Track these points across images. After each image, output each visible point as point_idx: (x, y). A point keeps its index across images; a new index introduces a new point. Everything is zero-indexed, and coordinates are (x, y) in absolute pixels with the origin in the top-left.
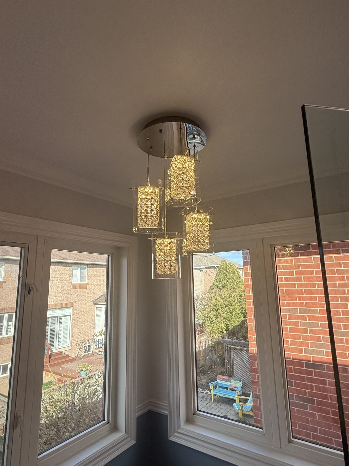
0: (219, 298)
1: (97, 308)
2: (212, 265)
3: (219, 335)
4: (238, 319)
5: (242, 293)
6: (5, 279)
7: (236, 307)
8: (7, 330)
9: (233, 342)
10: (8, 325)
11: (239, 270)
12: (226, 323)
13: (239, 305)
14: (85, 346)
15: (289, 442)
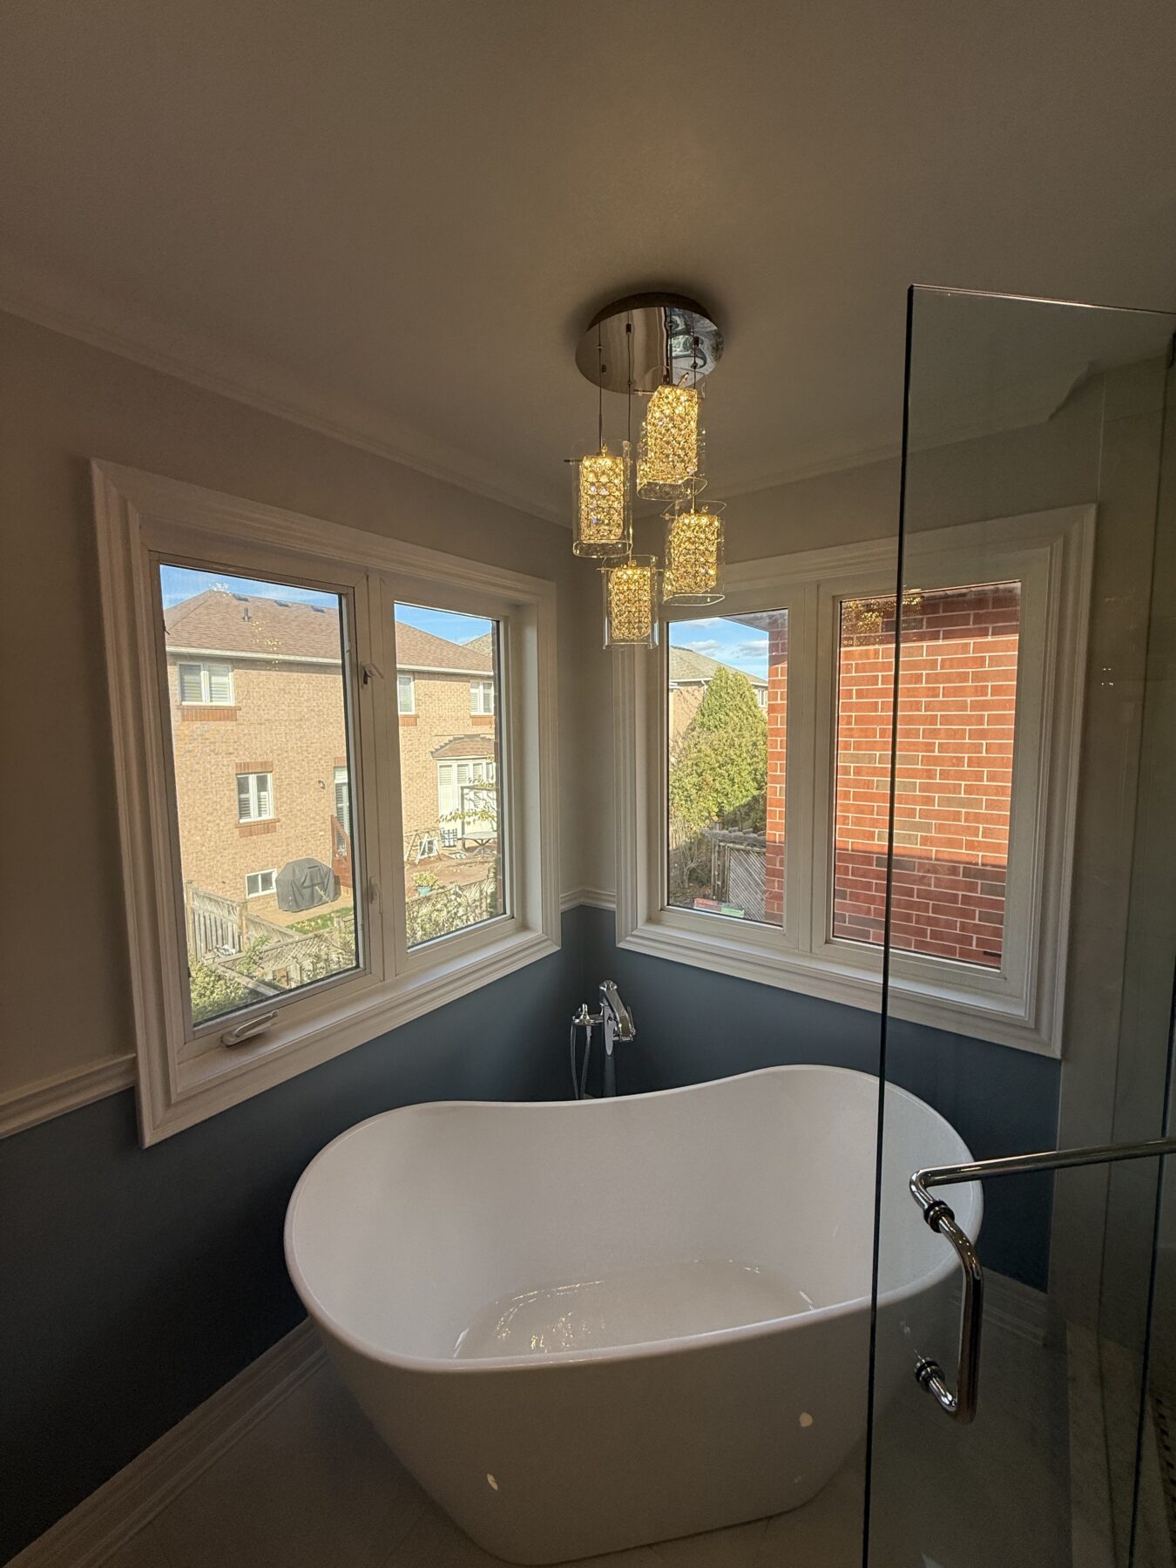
0: (708, 748)
1: (441, 767)
2: (693, 677)
3: (702, 825)
4: (745, 793)
5: (759, 738)
6: (239, 703)
7: (743, 767)
8: (260, 808)
9: (731, 836)
10: (259, 798)
11: (756, 691)
12: (719, 800)
13: (749, 764)
14: (421, 843)
15: (826, 942)
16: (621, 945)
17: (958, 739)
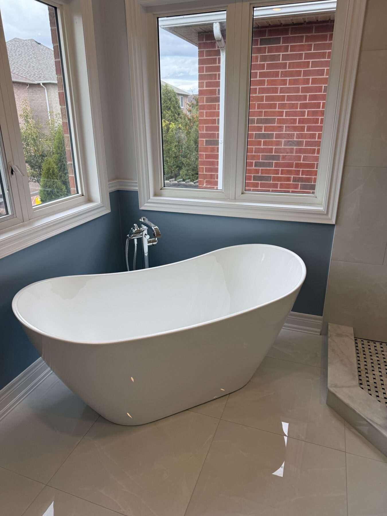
9: (170, 184)
15: (242, 194)
16: (142, 208)
17: (294, 109)
